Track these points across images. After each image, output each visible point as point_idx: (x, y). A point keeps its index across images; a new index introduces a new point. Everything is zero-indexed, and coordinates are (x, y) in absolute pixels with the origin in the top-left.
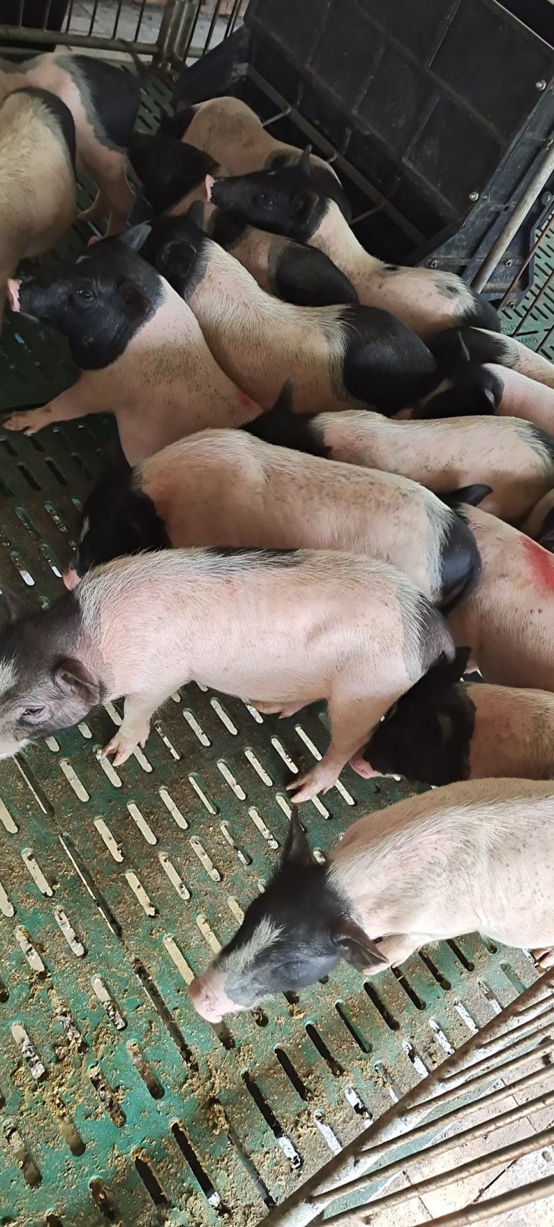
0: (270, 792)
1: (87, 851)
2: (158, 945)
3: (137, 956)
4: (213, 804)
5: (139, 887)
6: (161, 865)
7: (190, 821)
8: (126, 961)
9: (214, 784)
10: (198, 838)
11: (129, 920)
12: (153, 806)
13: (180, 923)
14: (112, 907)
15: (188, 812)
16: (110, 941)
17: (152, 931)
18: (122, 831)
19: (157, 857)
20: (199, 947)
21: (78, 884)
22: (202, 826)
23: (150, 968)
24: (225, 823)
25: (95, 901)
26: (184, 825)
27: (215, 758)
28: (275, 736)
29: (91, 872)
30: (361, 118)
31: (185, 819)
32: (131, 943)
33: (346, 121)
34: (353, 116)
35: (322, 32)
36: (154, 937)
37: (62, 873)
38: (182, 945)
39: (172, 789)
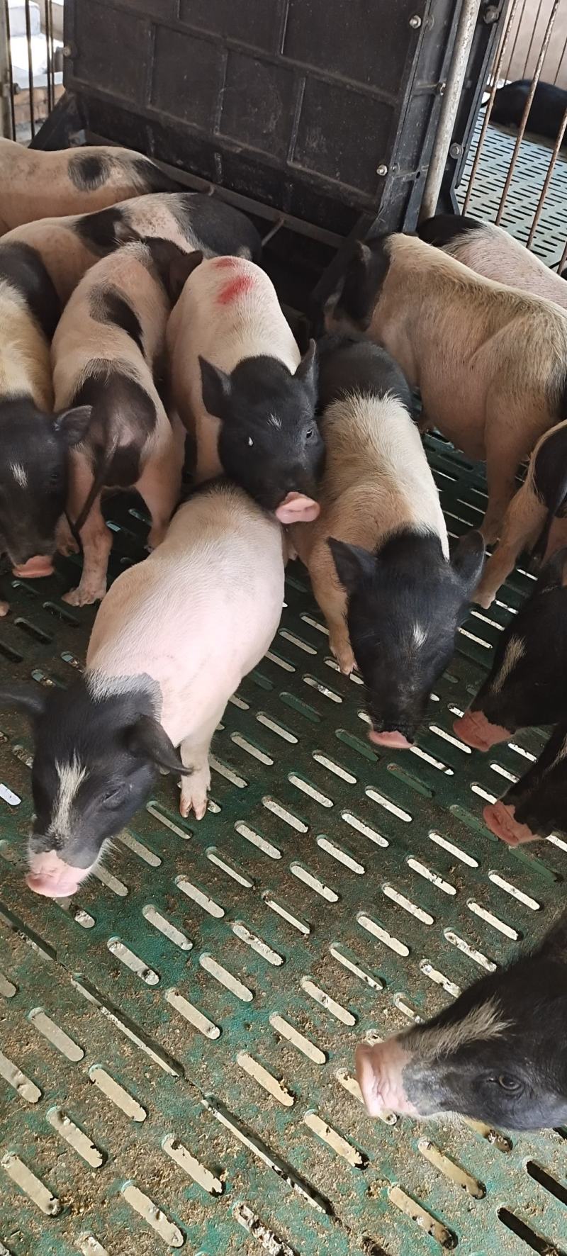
0: (436, 930)
1: (245, 1108)
2: (386, 1206)
3: (365, 1234)
4: (374, 976)
5: (327, 1130)
6: (344, 1089)
7: (356, 1012)
8: (353, 1247)
9: (364, 947)
10: (375, 1030)
11: (335, 1185)
12: (303, 1010)
13: (402, 1163)
14: (306, 1176)
15: (349, 1000)
16: (321, 1228)
17: (369, 1189)
18: (279, 1062)
19: (335, 1080)
20: (437, 1187)
21: (251, 1160)
22: (372, 1013)
23: (388, 1245)
24: (398, 996)
25: (279, 1173)
26: (350, 1021)
27: (352, 913)
28: (411, 856)
29: (260, 1136)
30: (226, 137)
31: (349, 1011)
32: (350, 1219)
33: (211, 147)
34: (217, 139)
35: (152, 65)
36: (375, 1197)
37: (224, 1153)
38: (415, 1193)
39: (318, 977)
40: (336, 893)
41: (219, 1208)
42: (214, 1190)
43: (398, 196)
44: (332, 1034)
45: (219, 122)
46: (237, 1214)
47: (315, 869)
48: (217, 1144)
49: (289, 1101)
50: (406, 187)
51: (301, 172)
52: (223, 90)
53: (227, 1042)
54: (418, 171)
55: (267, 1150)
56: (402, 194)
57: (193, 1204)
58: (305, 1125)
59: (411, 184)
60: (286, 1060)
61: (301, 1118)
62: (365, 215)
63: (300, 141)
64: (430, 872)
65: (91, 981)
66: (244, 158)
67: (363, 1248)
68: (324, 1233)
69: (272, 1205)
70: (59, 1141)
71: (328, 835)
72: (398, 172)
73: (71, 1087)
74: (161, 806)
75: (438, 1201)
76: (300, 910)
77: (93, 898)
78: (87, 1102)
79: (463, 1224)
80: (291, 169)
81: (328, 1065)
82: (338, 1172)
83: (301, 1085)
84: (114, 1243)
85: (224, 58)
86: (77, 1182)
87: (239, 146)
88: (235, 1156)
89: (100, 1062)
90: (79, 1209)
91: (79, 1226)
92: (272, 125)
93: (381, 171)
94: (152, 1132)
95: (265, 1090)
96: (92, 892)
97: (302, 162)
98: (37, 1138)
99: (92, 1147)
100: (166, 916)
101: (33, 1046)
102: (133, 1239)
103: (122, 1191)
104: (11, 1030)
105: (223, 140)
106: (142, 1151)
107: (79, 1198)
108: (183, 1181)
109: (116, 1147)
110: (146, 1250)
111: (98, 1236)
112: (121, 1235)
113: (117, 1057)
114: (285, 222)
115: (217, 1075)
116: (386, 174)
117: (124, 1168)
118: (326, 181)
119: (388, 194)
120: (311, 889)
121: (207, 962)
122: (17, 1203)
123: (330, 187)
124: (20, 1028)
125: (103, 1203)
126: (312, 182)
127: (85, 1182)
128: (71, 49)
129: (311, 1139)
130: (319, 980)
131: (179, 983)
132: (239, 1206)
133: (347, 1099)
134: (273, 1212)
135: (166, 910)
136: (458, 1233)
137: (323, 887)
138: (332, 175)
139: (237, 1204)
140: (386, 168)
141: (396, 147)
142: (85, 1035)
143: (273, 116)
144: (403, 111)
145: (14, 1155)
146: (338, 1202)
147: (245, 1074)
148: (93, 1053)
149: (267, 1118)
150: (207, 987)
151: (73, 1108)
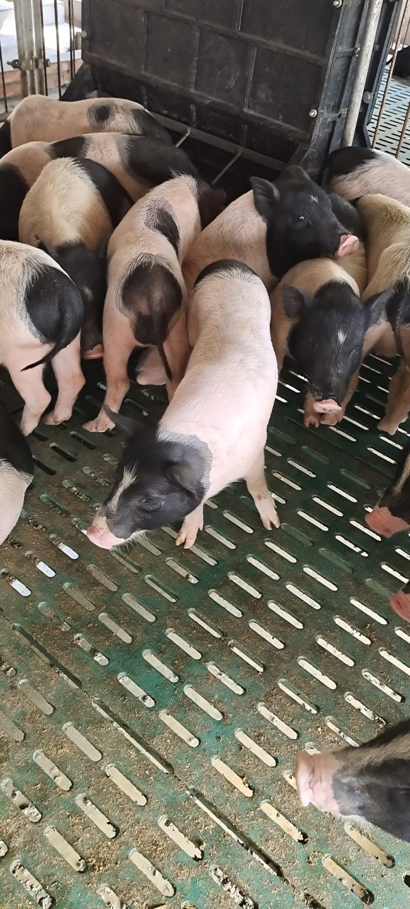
0: (356, 671)
1: (218, 797)
2: (321, 871)
3: (306, 892)
4: (311, 703)
5: (278, 815)
6: (289, 785)
7: (297, 729)
8: (298, 901)
9: (304, 682)
10: (312, 743)
11: (283, 855)
12: (259, 727)
13: (332, 840)
14: (262, 847)
15: (292, 721)
16: (273, 886)
17: (309, 858)
18: (242, 764)
19: (283, 779)
20: (358, 858)
21: (222, 835)
22: (310, 730)
23: (323, 899)
24: (329, 719)
25: (243, 845)
26: (294, 736)
27: (294, 657)
28: (337, 616)
29: (229, 818)
30: (198, 93)
31: (293, 729)
32: (294, 880)
33: (189, 100)
34: (192, 94)
35: (145, 42)
36: (313, 864)
37: (202, 830)
38: (343, 862)
39: (269, 703)
40: (282, 643)
41: (200, 869)
42: (196, 857)
43: (325, 131)
44: (280, 746)
45: (194, 82)
46: (212, 874)
47: (267, 625)
48: (198, 823)
49: (249, 793)
50: (331, 126)
51: (252, 115)
52: (196, 58)
53: (205, 750)
54: (339, 113)
55: (234, 828)
56: (328, 130)
57: (181, 866)
58: (261, 810)
59: (334, 123)
60: (247, 763)
61: (258, 806)
62: (300, 146)
63: (253, 94)
64: (352, 627)
65: (107, 704)
66: (212, 107)
67: (304, 901)
68: (275, 890)
69: (237, 869)
70: (84, 818)
71: (276, 600)
72: (325, 115)
73: (93, 779)
74: (155, 578)
75: (359, 868)
76: (256, 654)
77: (107, 644)
78: (104, 790)
79: (378, 886)
80: (246, 114)
81: (279, 767)
82: (285, 846)
83: (258, 781)
84: (125, 893)
85: (197, 35)
86: (97, 848)
87: (208, 99)
88: (211, 832)
89: (113, 763)
90: (99, 867)
91: (100, 880)
92: (232, 83)
93: (313, 114)
94: (151, 813)
95: (232, 785)
96: (107, 639)
97: (254, 109)
98: (69, 816)
99: (108, 823)
100: (160, 657)
101: (66, 750)
102: (138, 890)
103: (130, 855)
104: (50, 738)
105: (197, 95)
106: (144, 827)
107: (99, 860)
108: (173, 849)
109: (125, 824)
110: (148, 898)
111: (113, 887)
112: (129, 887)
113: (125, 758)
114: (242, 153)
115: (197, 773)
116: (317, 115)
117: (131, 839)
118: (272, 122)
119: (317, 131)
120: (264, 640)
121: (189, 691)
122: (55, 862)
123: (275, 127)
124: (56, 737)
125: (116, 863)
126: (262, 123)
127: (103, 848)
128: (87, 33)
129: (266, 821)
130: (271, 706)
131: (169, 706)
132: (214, 868)
133: (292, 793)
134: (238, 874)
135: (159, 653)
136: (374, 892)
137: (273, 638)
138: (277, 118)
139: (212, 867)
140: (316, 111)
141: (323, 96)
142: (103, 742)
143: (233, 76)
144: (329, 69)
145: (53, 828)
146: (286, 868)
147: (217, 773)
148: (108, 755)
149: (233, 805)
150: (189, 710)
151: (94, 795)
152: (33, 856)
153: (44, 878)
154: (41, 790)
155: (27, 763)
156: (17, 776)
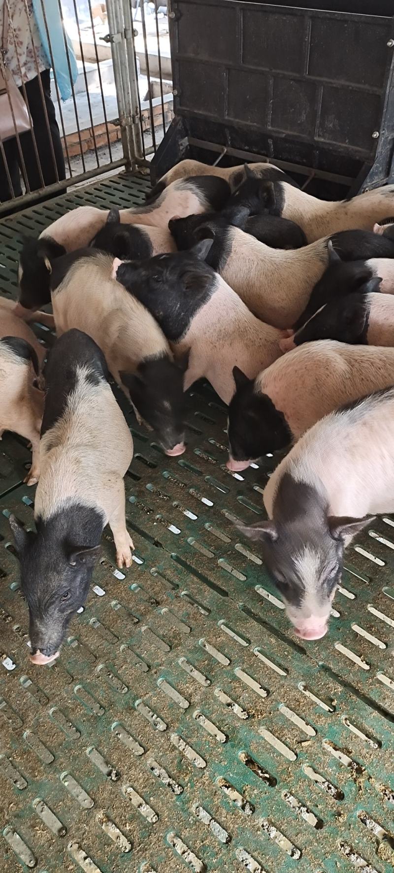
12: (370, 622)
14: (381, 704)
18: (359, 647)
33: (265, 136)
34: (270, 130)
35: (227, 93)
37: (333, 692)
39: (377, 605)
41: (334, 718)
42: (330, 710)
43: (386, 148)
44: (389, 634)
45: (270, 120)
46: (344, 722)
47: (369, 548)
48: (329, 688)
49: (367, 667)
51: (322, 142)
52: (271, 101)
53: (329, 638)
55: (357, 691)
57: (319, 716)
58: (377, 679)
60: (363, 647)
61: (375, 676)
62: (366, 163)
63: (322, 125)
65: (249, 607)
66: (285, 140)
69: (363, 717)
70: (243, 683)
71: (375, 530)
72: (386, 134)
73: (246, 658)
76: (362, 570)
78: (255, 665)
80: (318, 142)
83: (374, 659)
84: (279, 732)
85: (271, 82)
86: (255, 703)
87: (283, 133)
89: (259, 647)
90: (258, 716)
91: (259, 724)
92: (304, 117)
93: (375, 135)
94: (292, 680)
96: (243, 562)
97: (323, 137)
98: (231, 682)
99: (260, 688)
101: (223, 638)
103: (280, 708)
104: (210, 630)
105: (273, 131)
107: (257, 711)
108: (312, 704)
109: (273, 688)
110: (297, 736)
111: (270, 729)
112: (282, 729)
113: (268, 644)
114: (315, 175)
115: (324, 653)
116: (379, 136)
117: (279, 698)
118: (340, 146)
119: (380, 148)
120: (368, 559)
122: (225, 712)
123: (342, 150)
124: (214, 629)
125: (270, 713)
126: (331, 148)
127: (259, 703)
132: (344, 718)
138: (344, 142)
140: (378, 133)
141: (383, 120)
142: (249, 633)
143: (304, 112)
144: (386, 97)
147: (340, 653)
148: (255, 641)
149: (355, 674)
151: (247, 668)
152: (209, 708)
153: (219, 722)
154: (208, 665)
155: (195, 647)
156: (190, 656)
